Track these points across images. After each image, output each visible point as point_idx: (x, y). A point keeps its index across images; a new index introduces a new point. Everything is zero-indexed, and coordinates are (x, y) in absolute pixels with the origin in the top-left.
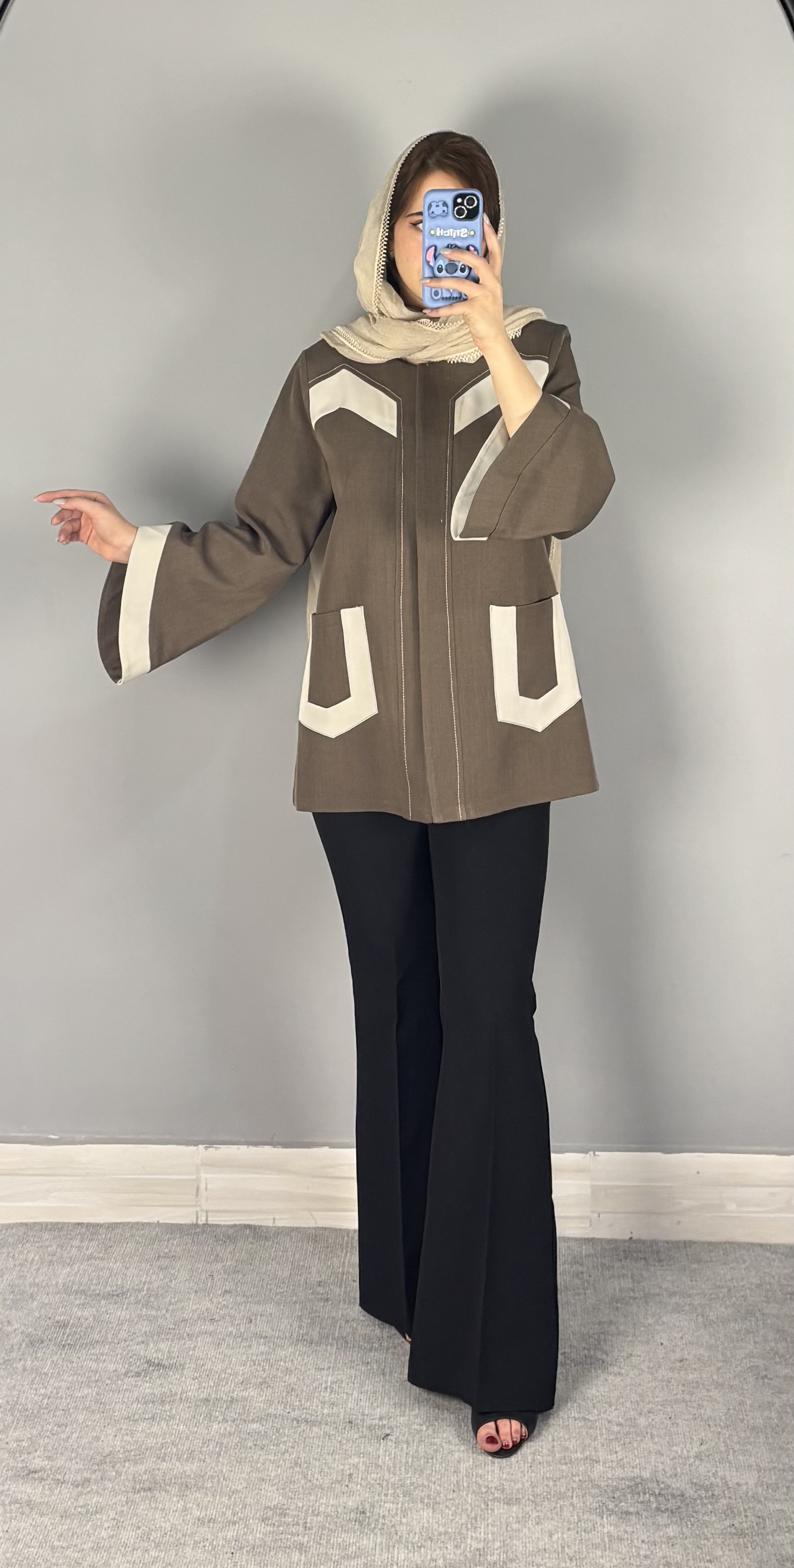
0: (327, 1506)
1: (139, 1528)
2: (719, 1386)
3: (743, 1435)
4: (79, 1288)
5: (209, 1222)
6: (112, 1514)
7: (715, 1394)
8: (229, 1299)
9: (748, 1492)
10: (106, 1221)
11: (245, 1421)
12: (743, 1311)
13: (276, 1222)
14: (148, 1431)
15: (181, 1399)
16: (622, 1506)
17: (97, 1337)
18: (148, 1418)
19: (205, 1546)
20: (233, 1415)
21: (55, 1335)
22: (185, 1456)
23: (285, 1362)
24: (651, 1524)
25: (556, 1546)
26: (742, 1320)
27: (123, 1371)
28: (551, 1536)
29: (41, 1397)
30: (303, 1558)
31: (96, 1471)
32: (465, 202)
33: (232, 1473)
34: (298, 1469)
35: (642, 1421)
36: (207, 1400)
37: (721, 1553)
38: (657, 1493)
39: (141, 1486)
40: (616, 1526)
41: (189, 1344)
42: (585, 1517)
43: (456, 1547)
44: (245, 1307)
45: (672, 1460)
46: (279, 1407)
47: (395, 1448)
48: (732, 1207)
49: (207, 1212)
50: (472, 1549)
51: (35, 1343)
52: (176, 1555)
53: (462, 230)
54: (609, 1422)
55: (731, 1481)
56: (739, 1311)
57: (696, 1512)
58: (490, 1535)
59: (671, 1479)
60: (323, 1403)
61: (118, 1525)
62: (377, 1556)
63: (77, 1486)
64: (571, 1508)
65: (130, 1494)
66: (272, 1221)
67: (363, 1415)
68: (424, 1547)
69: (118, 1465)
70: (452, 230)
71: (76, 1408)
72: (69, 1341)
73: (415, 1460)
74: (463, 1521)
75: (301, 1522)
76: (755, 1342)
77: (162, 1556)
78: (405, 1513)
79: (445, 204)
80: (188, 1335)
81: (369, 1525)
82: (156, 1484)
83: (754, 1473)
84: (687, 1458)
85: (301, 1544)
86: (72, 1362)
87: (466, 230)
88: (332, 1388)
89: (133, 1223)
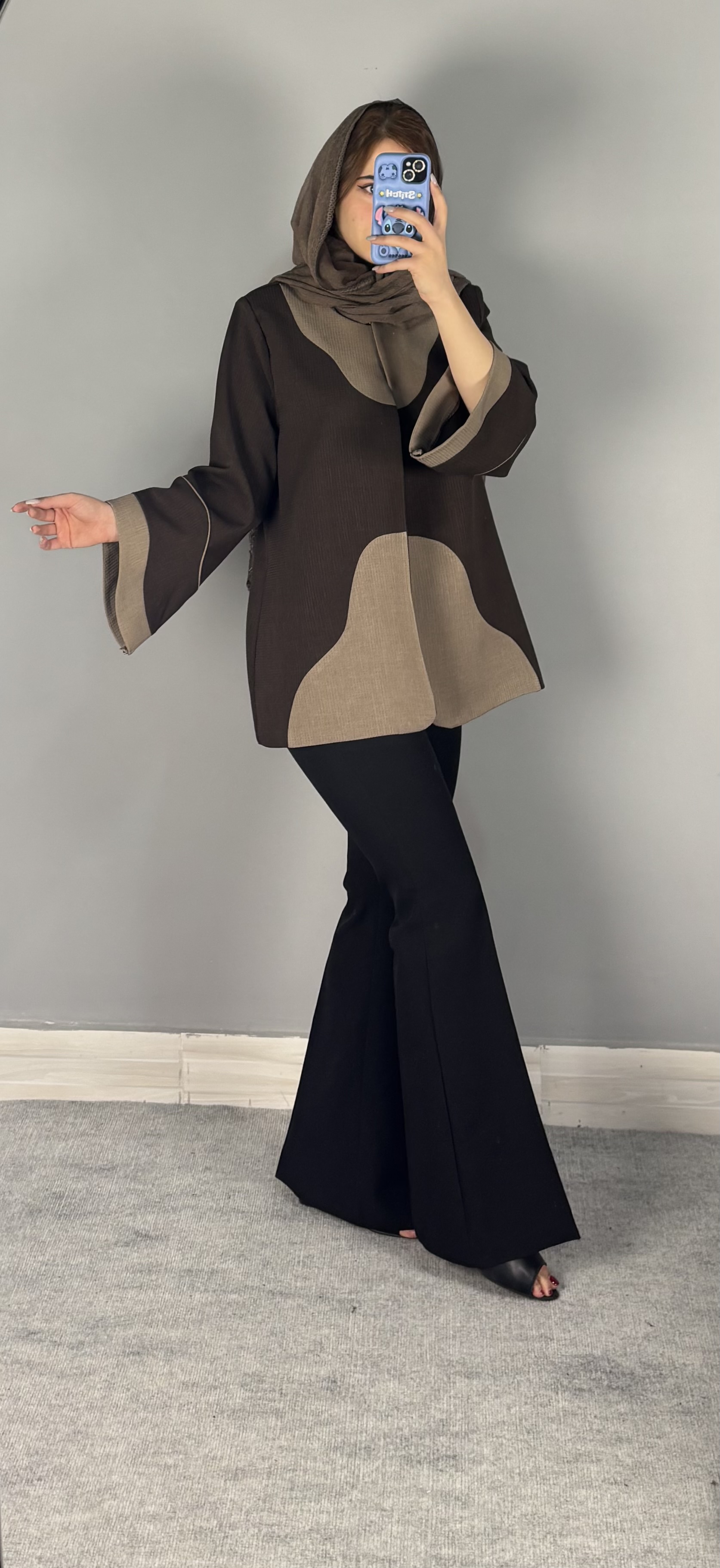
0: (301, 1374)
1: (128, 1390)
2: (665, 1270)
3: (688, 1318)
4: (73, 1161)
5: (191, 1103)
6: (104, 1376)
7: (661, 1277)
8: (210, 1176)
9: (693, 1372)
10: (97, 1100)
11: (224, 1291)
13: (252, 1103)
14: (136, 1299)
15: (166, 1269)
16: (576, 1383)
17: (89, 1208)
18: (136, 1287)
19: (189, 1409)
20: (213, 1286)
21: (52, 1206)
22: (171, 1323)
23: (261, 1235)
24: (602, 1401)
25: (514, 1419)
27: (114, 1240)
28: (509, 1408)
29: (39, 1264)
30: (279, 1423)
31: (89, 1334)
32: (414, 165)
33: (214, 1340)
34: (274, 1338)
35: (593, 1302)
36: (189, 1270)
37: (669, 1430)
38: (608, 1371)
39: (130, 1349)
40: (569, 1401)
41: (173, 1217)
42: (541, 1392)
43: (421, 1417)
45: (620, 1339)
46: (255, 1279)
47: (363, 1321)
48: (673, 1099)
49: (189, 1093)
50: (435, 1419)
51: (33, 1212)
52: (163, 1416)
53: (410, 192)
55: (677, 1361)
57: (645, 1390)
58: (452, 1407)
59: (621, 1359)
60: (296, 1277)
61: (110, 1386)
62: (347, 1424)
63: (72, 1349)
64: (528, 1384)
65: (120, 1357)
66: (248, 1103)
67: (333, 1288)
68: (391, 1416)
69: (110, 1329)
70: (400, 192)
71: (71, 1275)
72: (64, 1212)
73: (382, 1332)
74: (427, 1392)
75: (277, 1389)
76: (698, 1230)
77: (150, 1417)
78: (373, 1383)
79: (395, 167)
80: (172, 1208)
81: (340, 1393)
82: (143, 1348)
83: (700, 1354)
84: (636, 1338)
85: (277, 1410)
86: (67, 1231)
87: (414, 192)
88: (304, 1262)
89: (122, 1103)
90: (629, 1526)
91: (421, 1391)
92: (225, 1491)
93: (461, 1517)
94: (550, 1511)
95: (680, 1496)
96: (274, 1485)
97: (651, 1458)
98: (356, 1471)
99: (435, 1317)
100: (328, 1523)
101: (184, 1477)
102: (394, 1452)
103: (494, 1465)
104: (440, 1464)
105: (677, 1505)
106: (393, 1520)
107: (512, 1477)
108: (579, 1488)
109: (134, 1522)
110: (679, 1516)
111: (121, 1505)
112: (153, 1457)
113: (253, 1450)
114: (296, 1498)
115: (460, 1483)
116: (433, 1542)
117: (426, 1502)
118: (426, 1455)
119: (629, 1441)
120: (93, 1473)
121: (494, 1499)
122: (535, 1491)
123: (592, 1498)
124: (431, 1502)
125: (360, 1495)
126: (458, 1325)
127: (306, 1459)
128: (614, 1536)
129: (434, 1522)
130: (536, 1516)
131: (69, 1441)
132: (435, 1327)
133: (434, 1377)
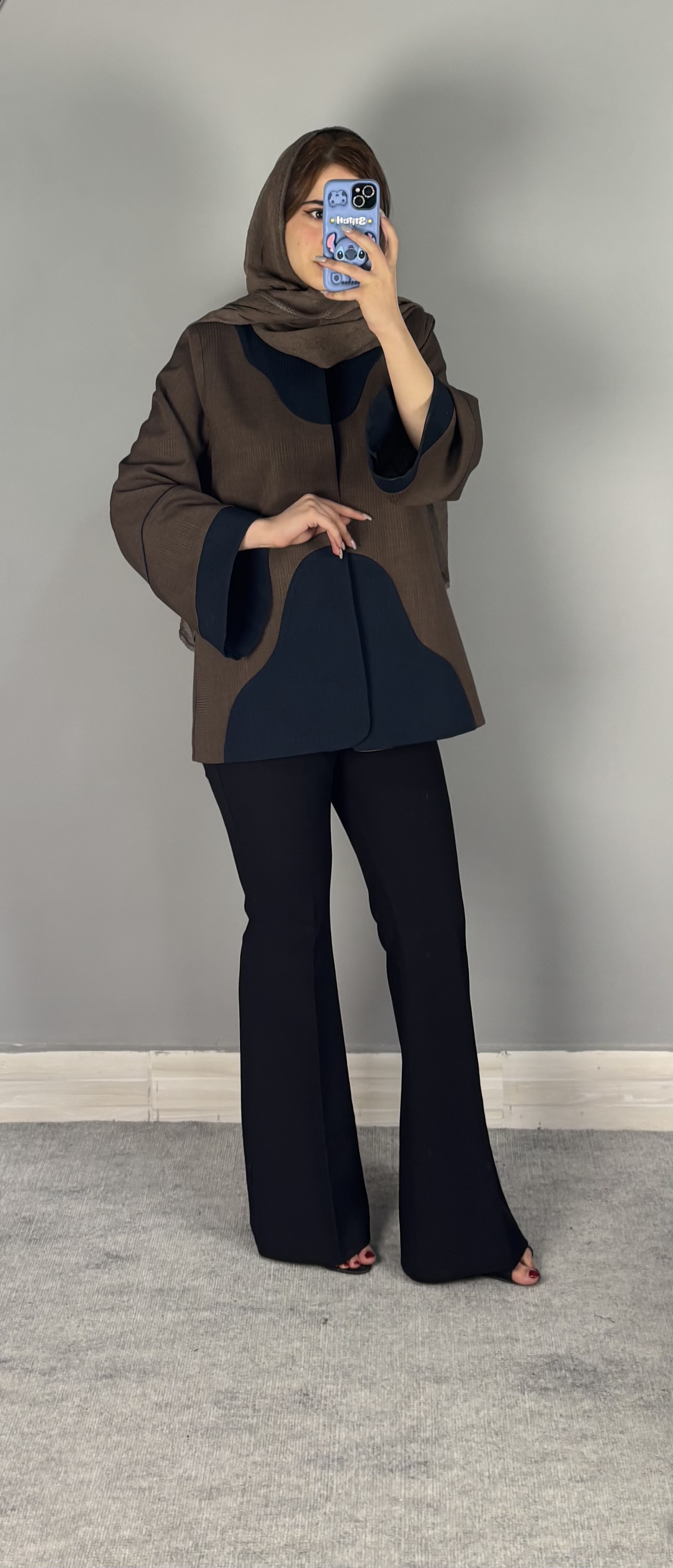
0: (274, 1389)
1: (101, 1414)
2: (624, 1266)
3: (648, 1313)
4: (42, 1185)
5: (161, 1120)
6: (77, 1401)
7: (621, 1274)
8: (180, 1193)
9: (653, 1366)
10: (66, 1121)
11: (196, 1309)
12: (642, 1196)
13: (221, 1118)
14: (108, 1322)
16: (543, 1383)
17: (59, 1231)
18: (108, 1309)
19: (162, 1430)
20: (185, 1304)
21: (21, 1231)
22: (143, 1344)
24: (568, 1399)
25: (482, 1422)
26: (642, 1204)
27: (84, 1263)
28: (477, 1412)
29: (10, 1291)
30: (253, 1439)
31: (61, 1359)
32: (364, 191)
33: (186, 1360)
34: (246, 1354)
36: (161, 1290)
37: (632, 1425)
38: (572, 1367)
39: (103, 1373)
40: (536, 1401)
41: (143, 1236)
42: (509, 1393)
43: (392, 1424)
44: (194, 1201)
45: (584, 1337)
46: (227, 1295)
47: (334, 1332)
48: (629, 1098)
50: (407, 1426)
51: (3, 1238)
52: (136, 1439)
53: (361, 218)
54: (527, 1303)
55: (638, 1356)
56: (639, 1196)
57: (608, 1386)
58: (422, 1413)
59: (584, 1356)
60: (268, 1291)
61: (83, 1411)
62: (320, 1436)
63: (44, 1375)
64: (496, 1386)
65: (93, 1381)
66: (217, 1118)
67: (304, 1301)
68: (364, 1426)
69: (82, 1353)
70: (351, 218)
71: (42, 1300)
72: (34, 1237)
73: (352, 1343)
74: (398, 1399)
75: (250, 1405)
76: (654, 1225)
77: (124, 1440)
78: (344, 1393)
79: (344, 194)
80: (143, 1228)
81: (312, 1406)
82: (116, 1371)
83: (659, 1348)
84: (598, 1335)
85: (251, 1425)
86: (37, 1256)
87: (364, 219)
88: (274, 1276)
89: (91, 1122)
90: (596, 1523)
91: (392, 1399)
92: (200, 1510)
93: (434, 1524)
94: (519, 1512)
95: (644, 1491)
96: (248, 1502)
97: (616, 1453)
98: (330, 1484)
99: (404, 1324)
100: (302, 1537)
101: (159, 1499)
102: (366, 1462)
103: (464, 1469)
104: (411, 1471)
105: (642, 1499)
106: (367, 1530)
107: (482, 1481)
108: (546, 1487)
109: (109, 1547)
110: (644, 1510)
111: (96, 1531)
112: (127, 1481)
113: (227, 1468)
114: (270, 1514)
115: (431, 1490)
116: (407, 1550)
117: (399, 1510)
118: (397, 1463)
119: (594, 1437)
120: (67, 1500)
121: (465, 1504)
122: (504, 1494)
123: (559, 1497)
124: (403, 1510)
125: (333, 1508)
126: (427, 1330)
127: (279, 1473)
128: (581, 1534)
129: (407, 1530)
130: (506, 1519)
131: (42, 1469)
132: (405, 1335)
133: (404, 1385)
